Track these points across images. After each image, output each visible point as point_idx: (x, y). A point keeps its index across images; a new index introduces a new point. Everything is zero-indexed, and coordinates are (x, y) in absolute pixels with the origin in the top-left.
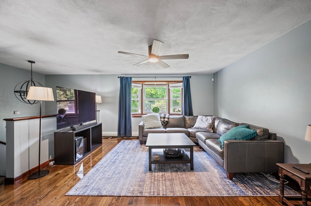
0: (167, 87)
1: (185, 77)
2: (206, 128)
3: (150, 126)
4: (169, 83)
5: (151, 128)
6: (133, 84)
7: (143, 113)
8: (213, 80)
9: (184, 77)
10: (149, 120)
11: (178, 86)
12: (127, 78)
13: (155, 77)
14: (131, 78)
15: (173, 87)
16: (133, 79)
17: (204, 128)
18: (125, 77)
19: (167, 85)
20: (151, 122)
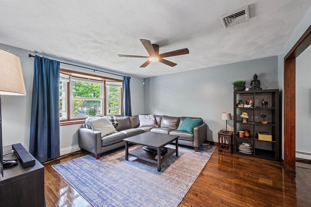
0: (103, 84)
1: (127, 77)
2: (153, 125)
3: (107, 133)
4: (106, 80)
5: (108, 135)
6: (61, 75)
7: (71, 118)
8: (144, 84)
9: (125, 77)
10: (102, 125)
11: (117, 85)
12: (52, 61)
13: (95, 70)
14: (58, 63)
15: (111, 85)
16: (62, 66)
17: (151, 125)
18: (48, 59)
19: (103, 82)
20: (104, 127)
